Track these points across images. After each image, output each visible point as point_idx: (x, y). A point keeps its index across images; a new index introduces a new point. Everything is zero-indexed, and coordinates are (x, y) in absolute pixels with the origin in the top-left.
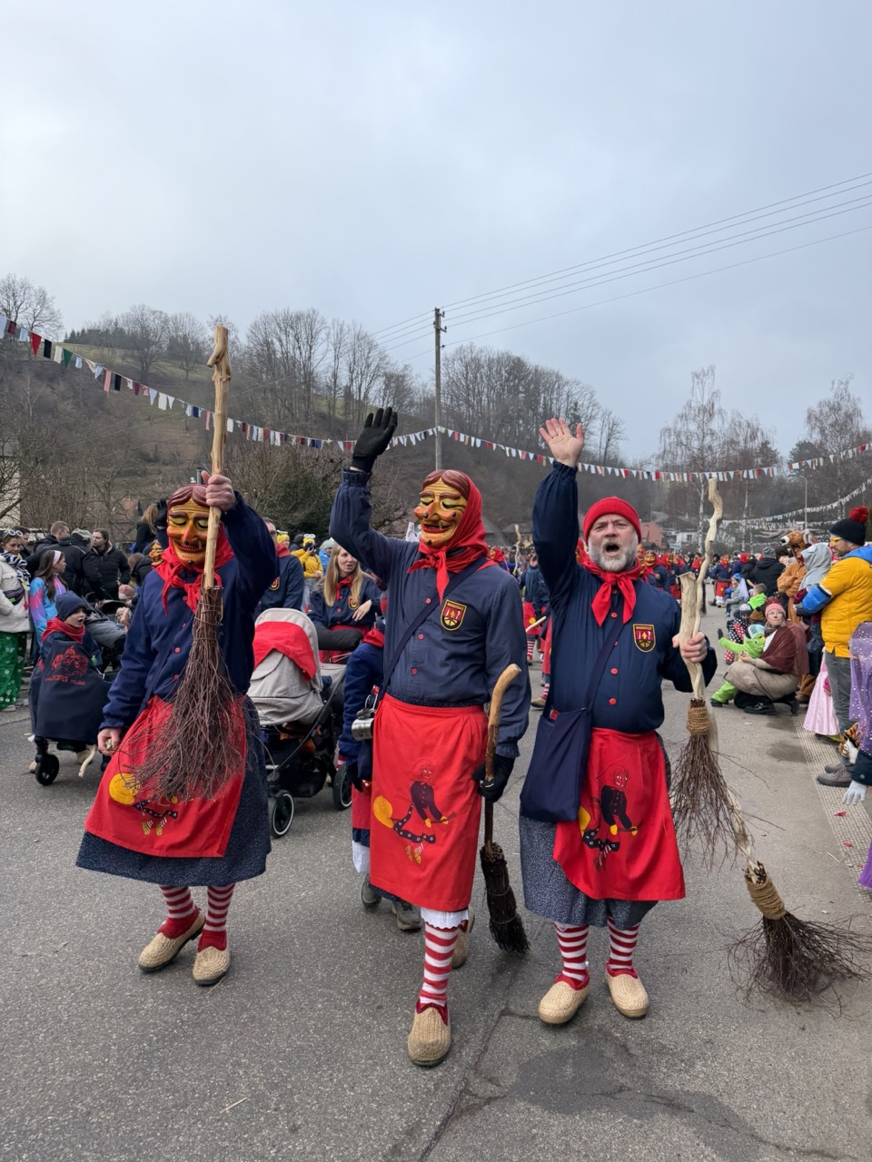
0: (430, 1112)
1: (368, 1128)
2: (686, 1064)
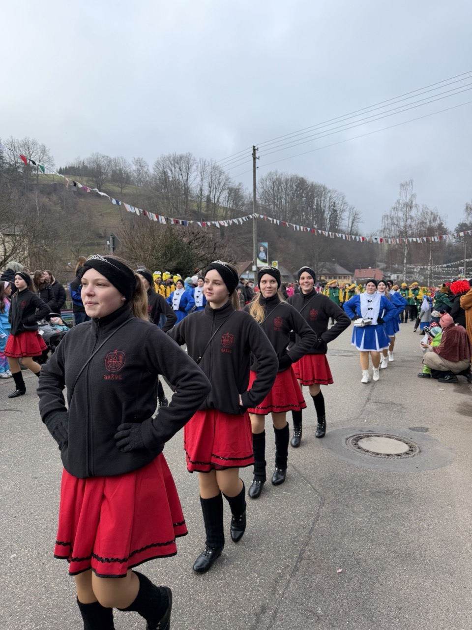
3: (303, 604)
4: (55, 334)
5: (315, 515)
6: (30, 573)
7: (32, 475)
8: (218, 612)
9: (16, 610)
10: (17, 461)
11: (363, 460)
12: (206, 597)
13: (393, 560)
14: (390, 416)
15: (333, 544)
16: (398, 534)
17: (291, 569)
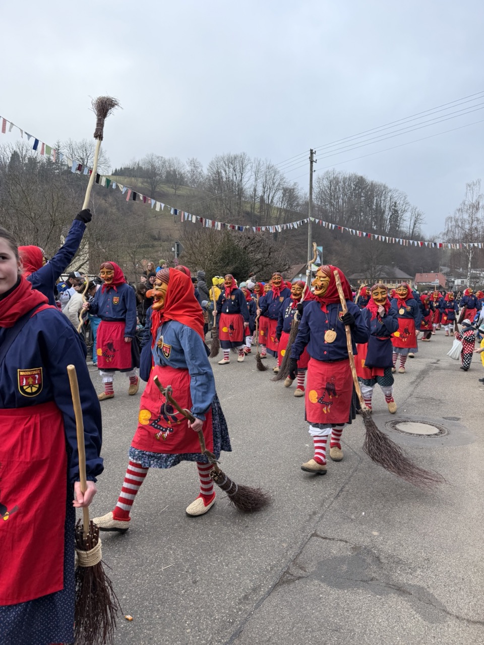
0: (267, 581)
1: (233, 585)
2: (412, 570)
3: (342, 513)
11: (398, 437)
13: (410, 496)
14: (428, 408)
15: (366, 485)
17: (334, 495)
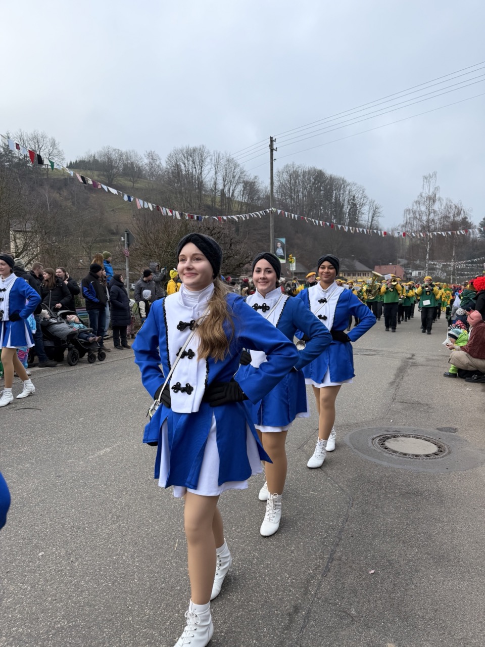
3: (336, 604)
4: (72, 332)
5: (344, 515)
6: (59, 571)
7: (56, 474)
8: (250, 611)
9: (47, 607)
10: (40, 460)
11: (391, 461)
12: (237, 596)
13: (426, 562)
14: (416, 416)
15: (364, 546)
16: (431, 534)
17: (322, 570)
